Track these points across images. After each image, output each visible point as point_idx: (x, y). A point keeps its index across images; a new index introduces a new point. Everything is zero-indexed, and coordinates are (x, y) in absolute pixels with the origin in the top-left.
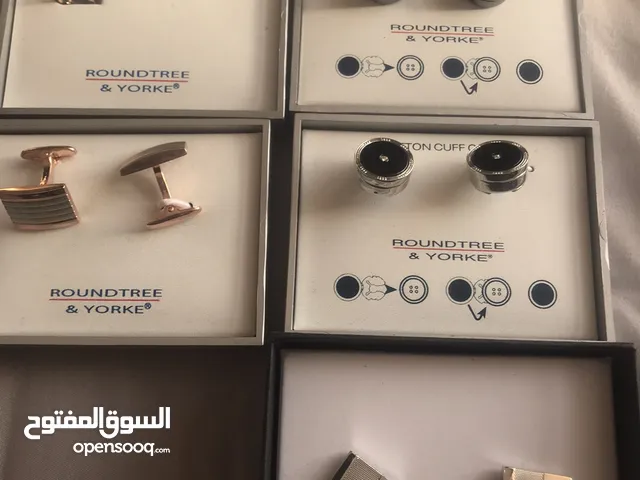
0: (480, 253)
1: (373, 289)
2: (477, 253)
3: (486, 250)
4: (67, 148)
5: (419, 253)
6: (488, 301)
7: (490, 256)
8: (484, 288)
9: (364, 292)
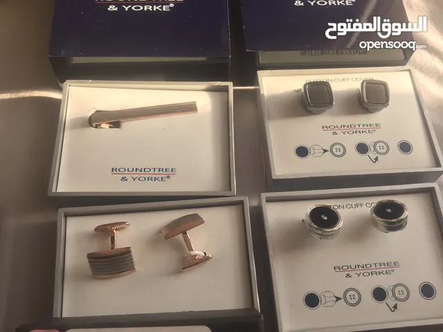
0: (387, 269)
1: (328, 300)
2: (385, 270)
3: (390, 267)
4: (124, 223)
5: (351, 273)
6: (397, 299)
7: (393, 271)
8: (393, 291)
9: (323, 303)
